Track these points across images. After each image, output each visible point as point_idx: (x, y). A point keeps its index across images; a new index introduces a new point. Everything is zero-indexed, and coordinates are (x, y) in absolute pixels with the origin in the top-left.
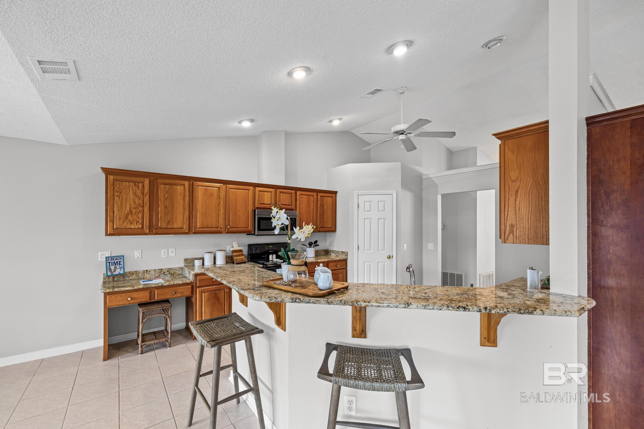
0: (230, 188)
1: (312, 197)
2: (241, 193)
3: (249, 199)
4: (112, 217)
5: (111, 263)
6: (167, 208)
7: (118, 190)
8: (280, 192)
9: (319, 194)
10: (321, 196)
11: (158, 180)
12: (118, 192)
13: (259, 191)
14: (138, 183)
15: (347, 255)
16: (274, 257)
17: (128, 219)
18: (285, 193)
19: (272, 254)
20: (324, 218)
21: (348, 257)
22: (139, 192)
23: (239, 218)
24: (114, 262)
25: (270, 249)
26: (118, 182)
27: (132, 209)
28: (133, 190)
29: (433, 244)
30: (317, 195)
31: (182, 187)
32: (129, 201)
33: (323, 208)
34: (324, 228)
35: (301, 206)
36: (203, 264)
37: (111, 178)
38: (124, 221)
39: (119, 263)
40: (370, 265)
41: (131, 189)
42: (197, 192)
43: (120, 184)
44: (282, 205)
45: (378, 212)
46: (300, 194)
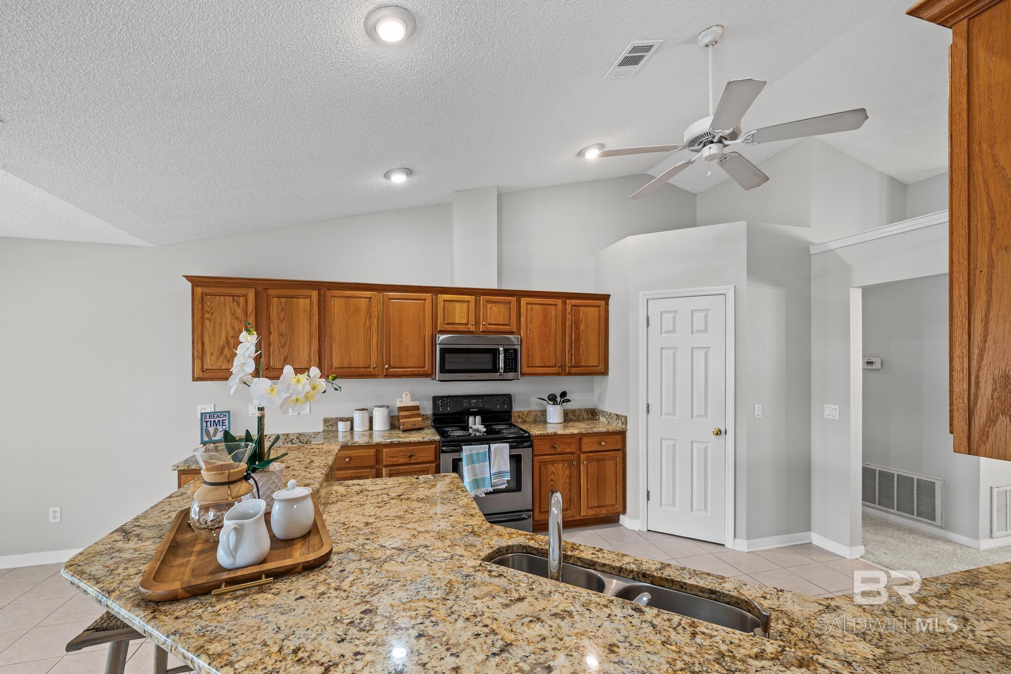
0: (390, 299)
1: (553, 308)
2: (409, 305)
3: (424, 317)
4: (200, 351)
5: (209, 423)
6: (283, 336)
7: (209, 310)
8: (487, 301)
9: (568, 301)
10: (573, 306)
11: (269, 290)
12: (209, 312)
13: (444, 301)
14: (238, 296)
15: (625, 423)
16: (477, 420)
17: (224, 355)
18: (495, 302)
19: (475, 414)
20: (579, 348)
21: (628, 427)
22: (239, 312)
23: (407, 350)
24: (214, 421)
25: (473, 405)
26: (208, 297)
27: (230, 339)
28: (230, 308)
29: (837, 407)
30: (565, 303)
31: (308, 301)
32: (226, 326)
33: (577, 328)
34: (579, 367)
35: (530, 326)
36: (352, 429)
37: (199, 290)
38: (218, 358)
39: (223, 423)
40: (674, 445)
41: (228, 307)
42: (333, 308)
43: (212, 300)
44: (490, 324)
45: (692, 333)
46: (527, 303)
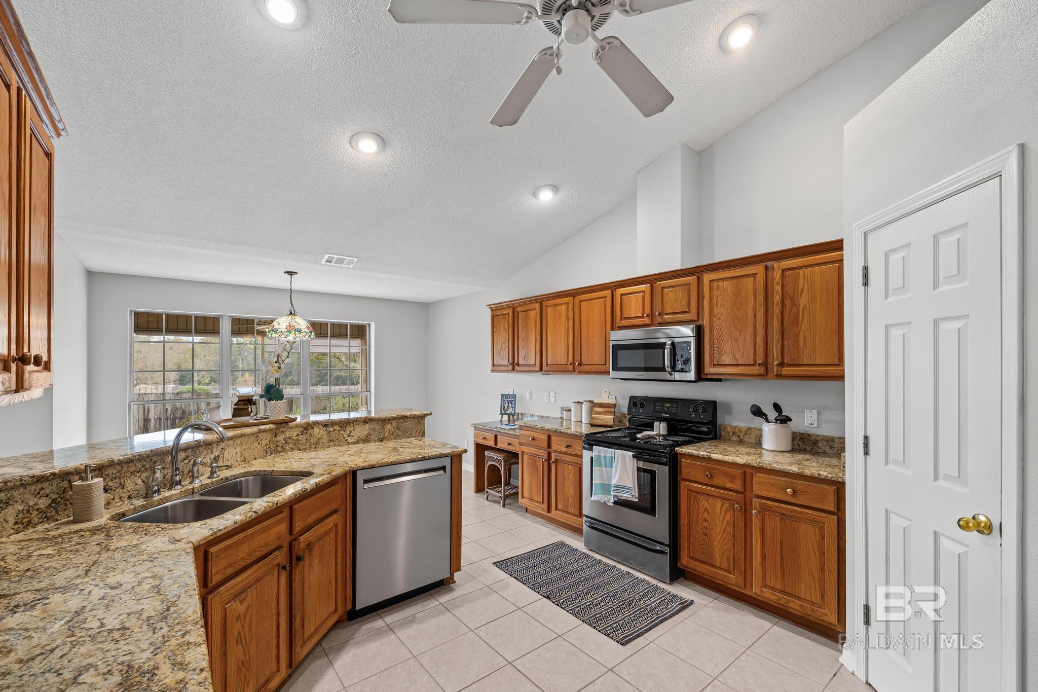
0: (581, 301)
2: (594, 304)
3: (605, 314)
4: (493, 354)
5: (505, 401)
6: (524, 341)
9: (775, 265)
10: (784, 270)
11: (518, 308)
12: (495, 327)
13: (621, 295)
14: (505, 314)
16: (661, 426)
18: (673, 286)
20: (798, 335)
21: (846, 476)
22: (506, 325)
23: (593, 348)
24: (508, 400)
25: (666, 409)
27: (502, 344)
30: (771, 269)
32: (501, 336)
33: (794, 305)
34: (797, 366)
37: (496, 313)
39: (512, 402)
40: (906, 532)
41: (502, 322)
42: (547, 315)
44: (666, 314)
46: (711, 281)
